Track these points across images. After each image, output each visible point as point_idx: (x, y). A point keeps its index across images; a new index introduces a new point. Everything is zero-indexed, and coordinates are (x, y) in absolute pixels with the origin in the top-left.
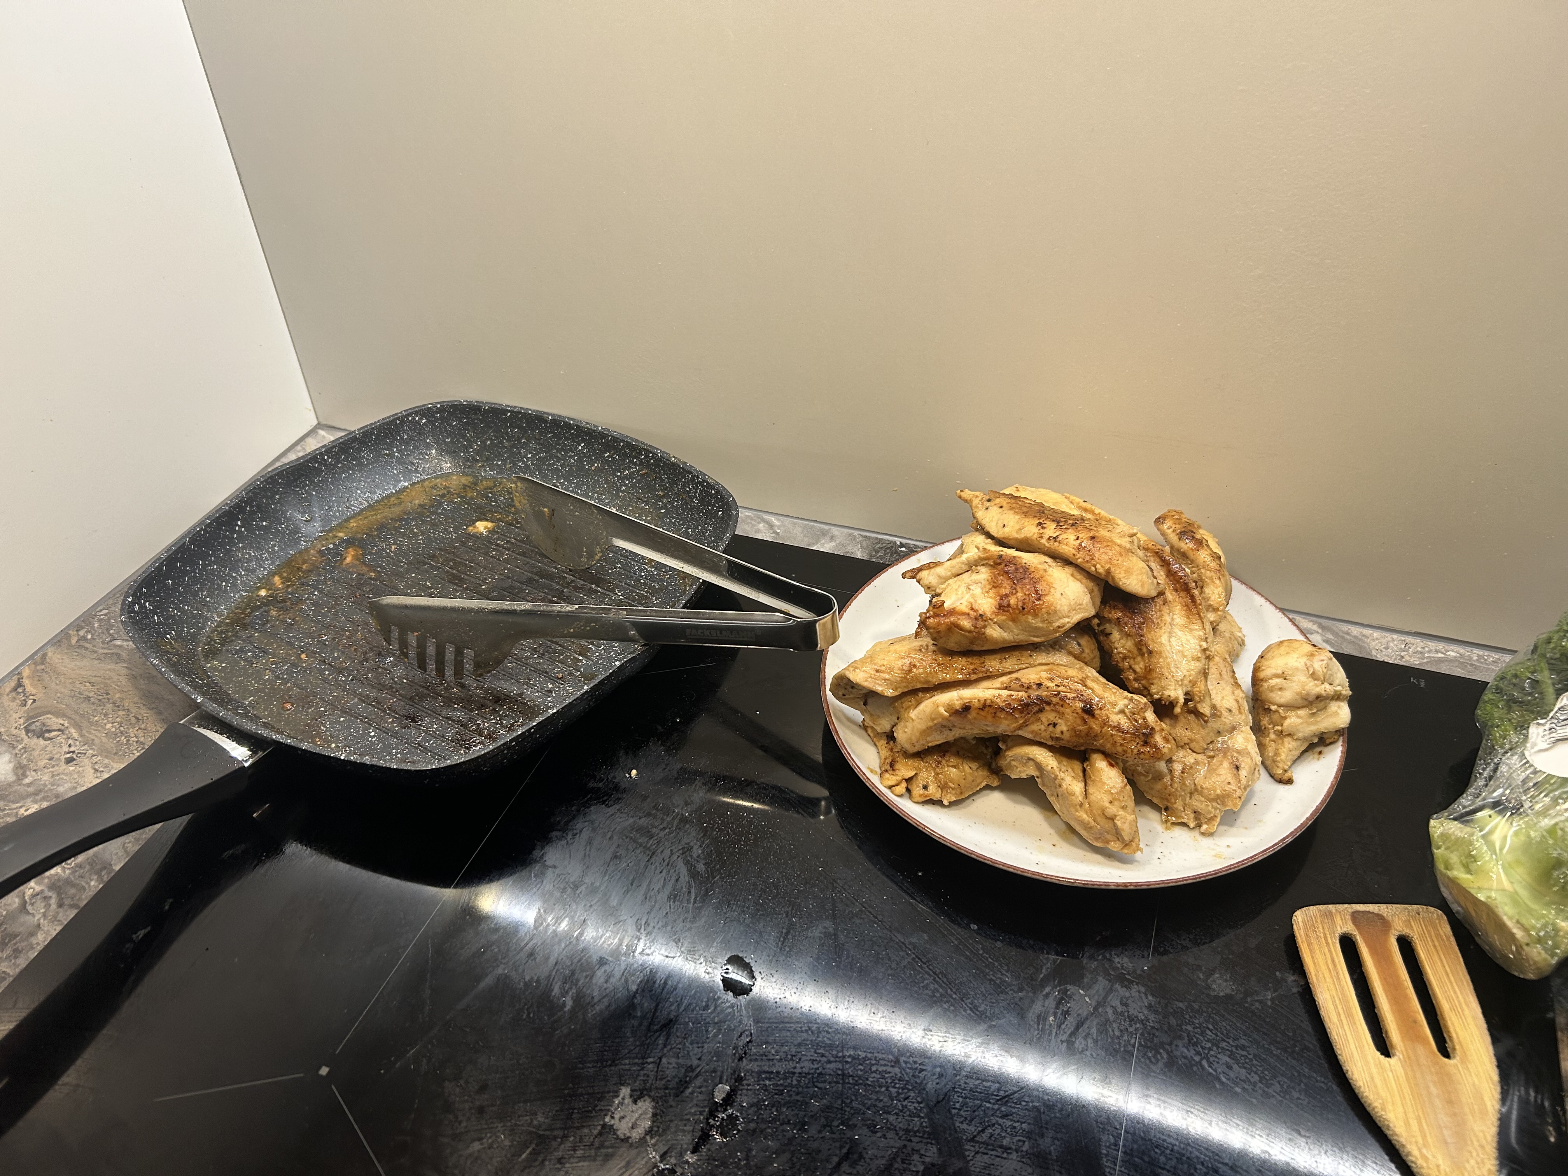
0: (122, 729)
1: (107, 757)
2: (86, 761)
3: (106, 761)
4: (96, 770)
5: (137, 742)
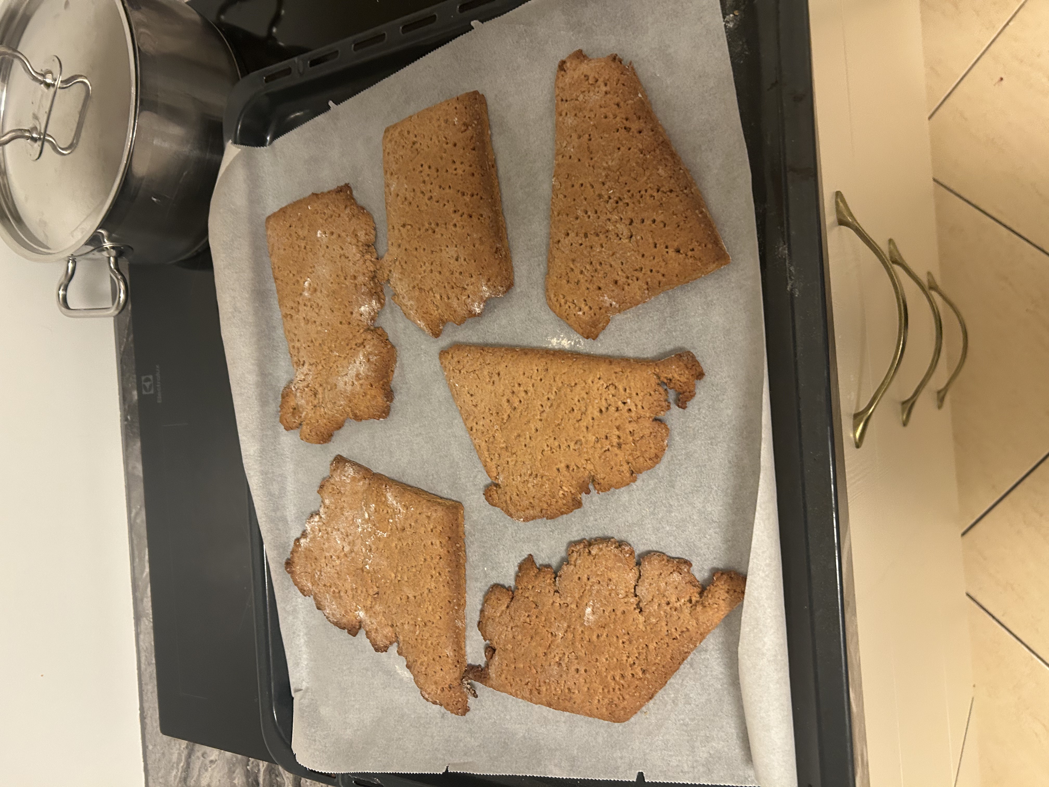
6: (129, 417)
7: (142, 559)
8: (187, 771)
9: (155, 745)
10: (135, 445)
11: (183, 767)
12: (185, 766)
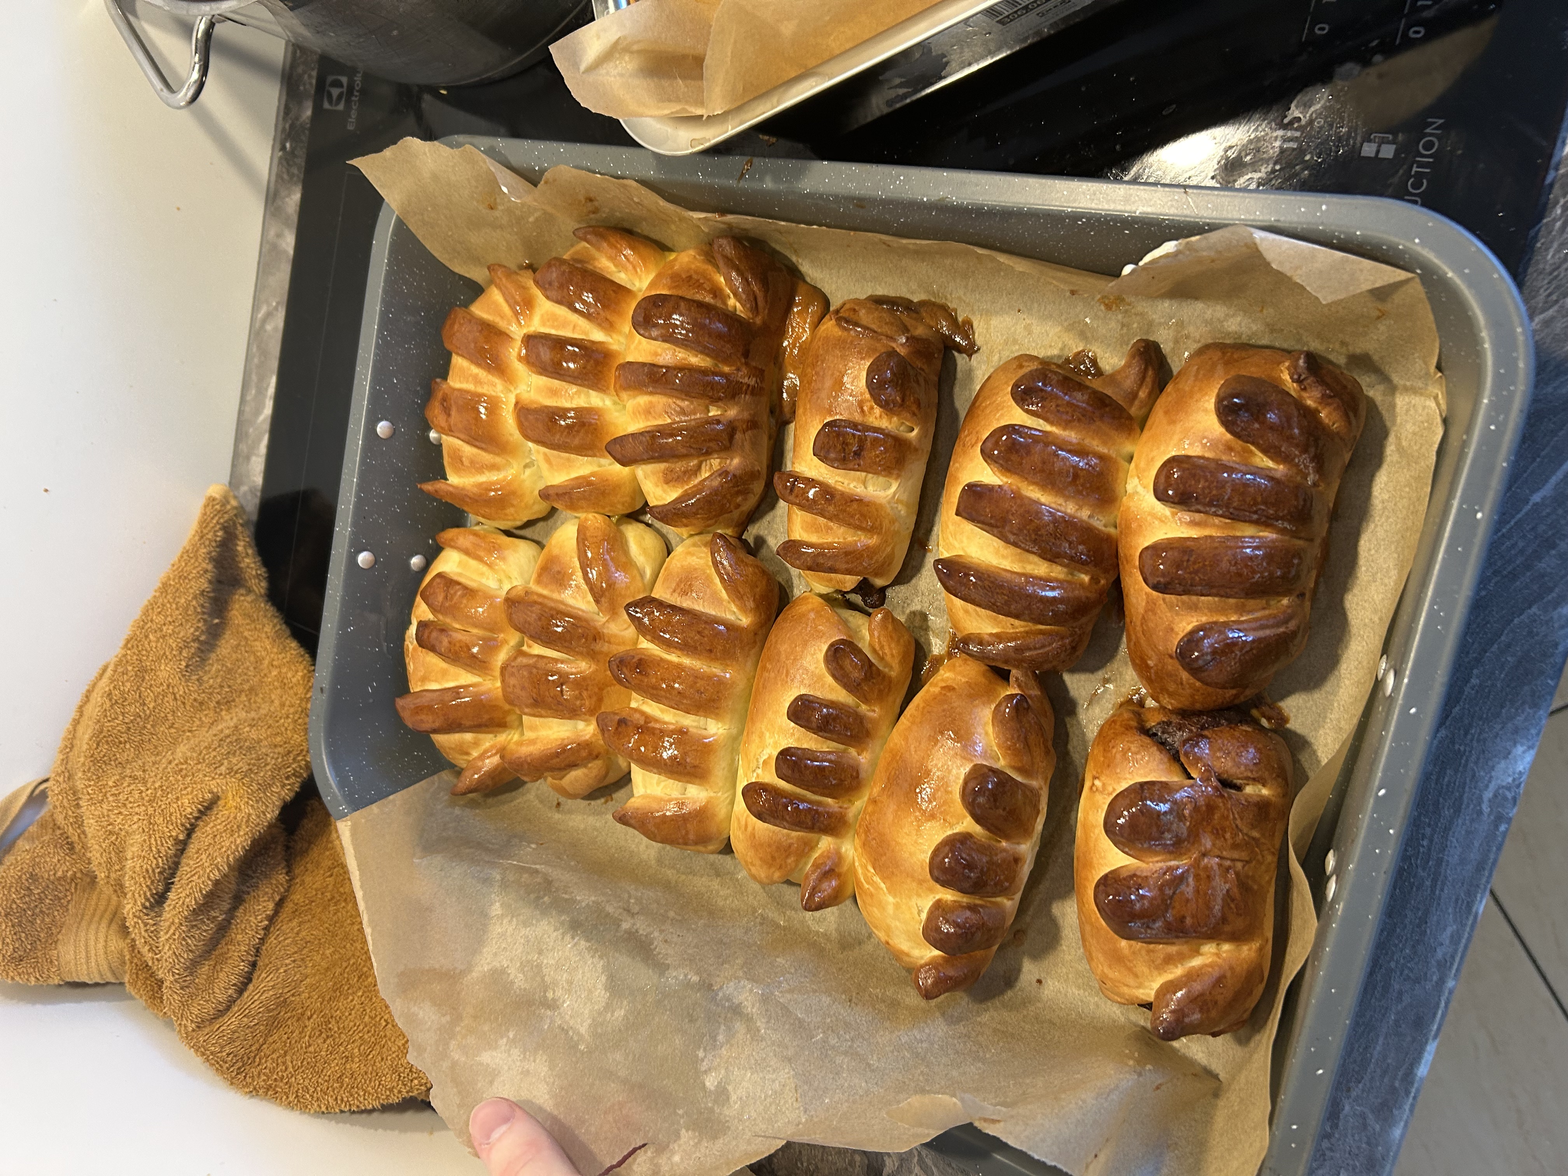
6: (288, 145)
7: (261, 392)
10: (289, 195)
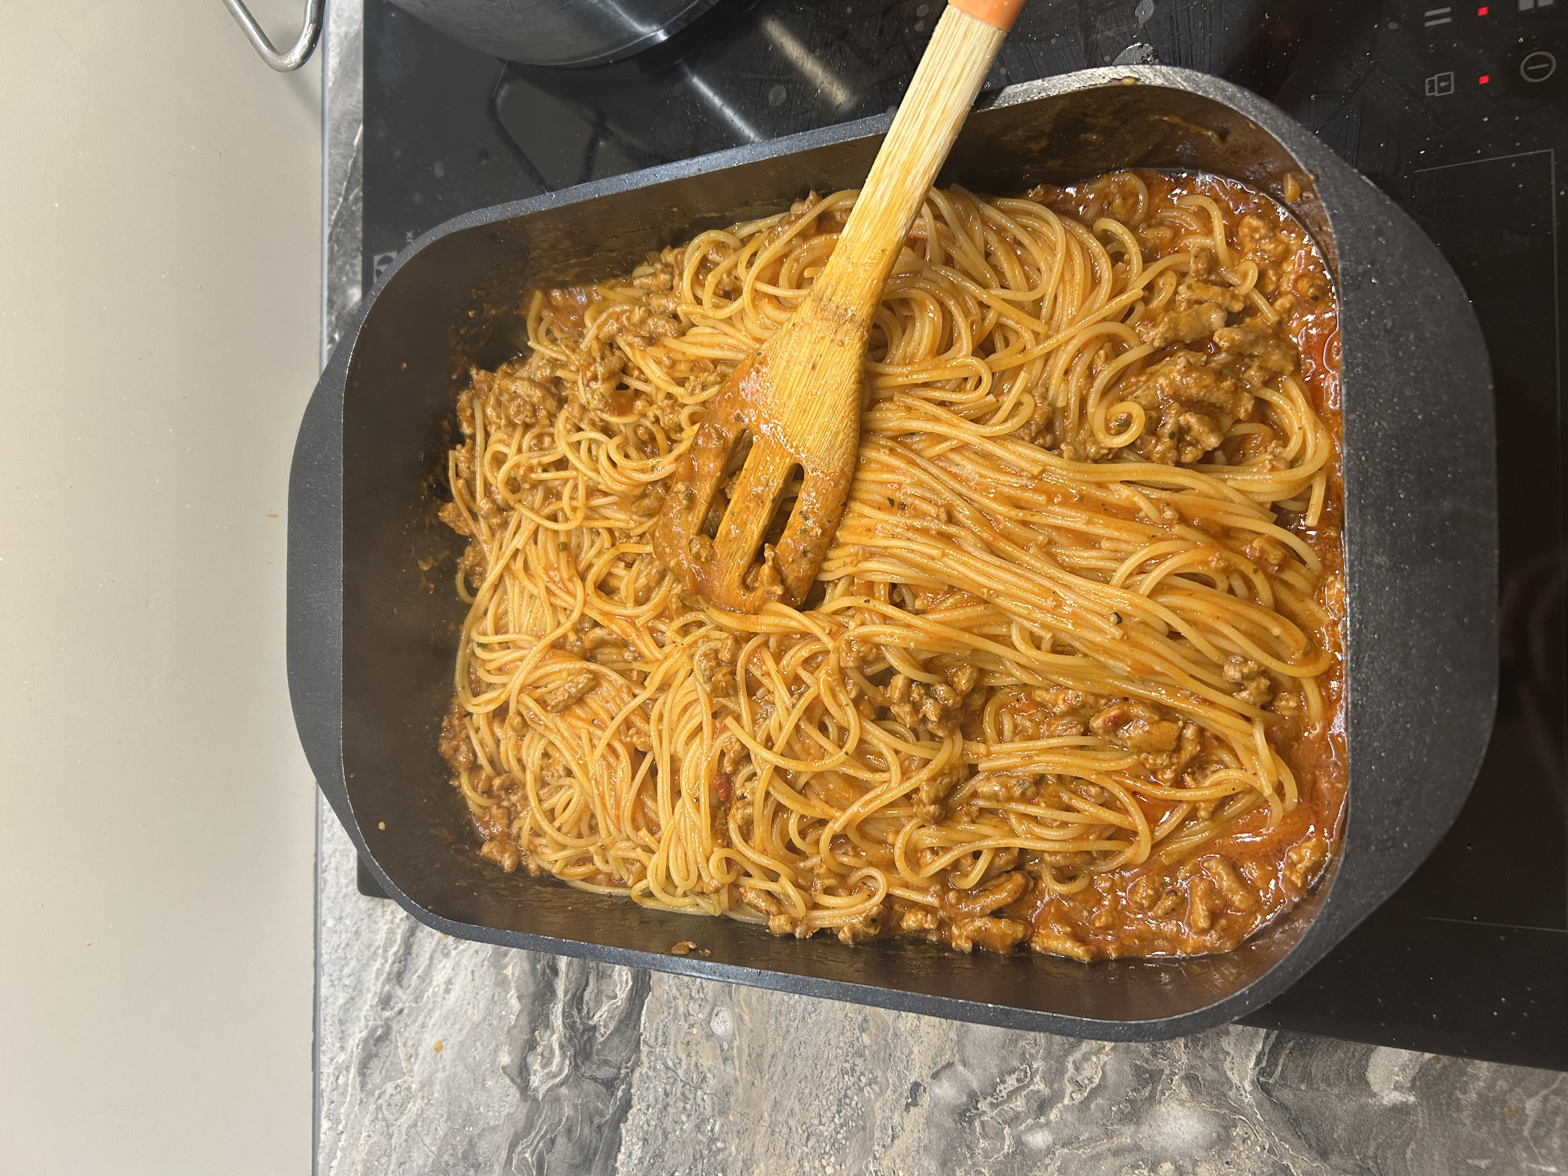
0: (827, 1149)
1: (871, 1138)
2: (885, 1163)
3: (877, 1134)
4: (893, 1138)
5: (839, 1112)
8: (406, 959)
9: (341, 918)
11: (395, 953)
12: (401, 952)
